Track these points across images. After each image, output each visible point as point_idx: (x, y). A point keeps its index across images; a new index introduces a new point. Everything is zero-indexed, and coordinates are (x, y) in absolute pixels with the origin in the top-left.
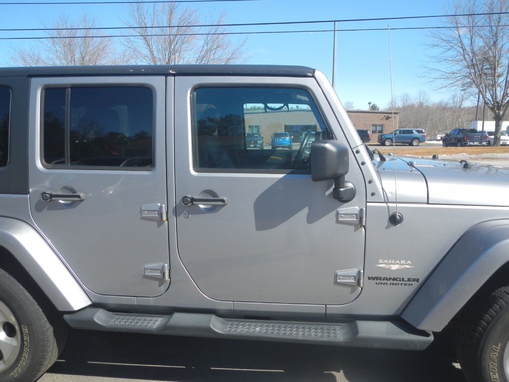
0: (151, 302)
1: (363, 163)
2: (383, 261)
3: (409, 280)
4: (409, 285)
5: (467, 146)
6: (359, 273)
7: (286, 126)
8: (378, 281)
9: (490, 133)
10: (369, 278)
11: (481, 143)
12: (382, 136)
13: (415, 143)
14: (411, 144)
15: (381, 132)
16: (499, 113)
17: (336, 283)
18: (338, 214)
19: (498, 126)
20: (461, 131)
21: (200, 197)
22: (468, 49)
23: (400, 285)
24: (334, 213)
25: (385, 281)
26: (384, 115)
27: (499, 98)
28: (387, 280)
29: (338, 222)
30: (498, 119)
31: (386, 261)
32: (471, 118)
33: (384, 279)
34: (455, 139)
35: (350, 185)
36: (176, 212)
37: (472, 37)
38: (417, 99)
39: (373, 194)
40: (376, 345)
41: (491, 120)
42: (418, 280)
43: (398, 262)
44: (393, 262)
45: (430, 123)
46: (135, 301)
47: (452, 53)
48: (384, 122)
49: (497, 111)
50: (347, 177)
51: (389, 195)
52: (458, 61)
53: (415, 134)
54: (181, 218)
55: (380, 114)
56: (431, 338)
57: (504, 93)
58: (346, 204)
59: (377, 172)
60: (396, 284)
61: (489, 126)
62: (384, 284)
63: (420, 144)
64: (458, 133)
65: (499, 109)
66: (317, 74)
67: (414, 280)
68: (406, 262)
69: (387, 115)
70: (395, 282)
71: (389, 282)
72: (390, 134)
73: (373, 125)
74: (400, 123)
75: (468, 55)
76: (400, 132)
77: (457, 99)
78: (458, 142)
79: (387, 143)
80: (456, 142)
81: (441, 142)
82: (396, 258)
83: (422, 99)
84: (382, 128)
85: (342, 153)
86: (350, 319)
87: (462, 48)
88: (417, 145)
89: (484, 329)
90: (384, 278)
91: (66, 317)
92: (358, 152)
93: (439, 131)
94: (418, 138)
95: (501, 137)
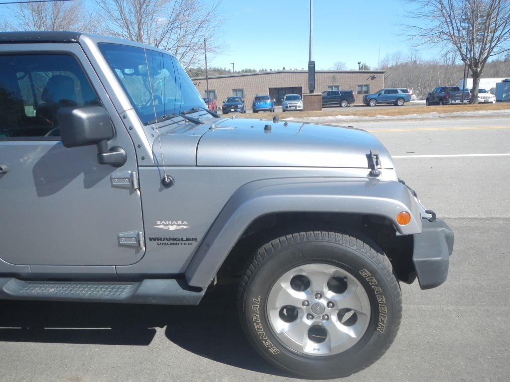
1: (131, 128)
2: (161, 222)
3: (187, 239)
4: (189, 244)
5: (449, 104)
6: (139, 235)
7: (270, 89)
8: (159, 242)
10: (151, 239)
11: (462, 101)
12: (366, 96)
13: (400, 103)
14: (396, 104)
15: (367, 92)
16: (477, 70)
17: (120, 244)
18: (111, 179)
19: (475, 84)
20: (443, 89)
23: (180, 244)
24: (108, 177)
25: (166, 242)
26: (369, 75)
27: (477, 54)
28: (167, 240)
29: (113, 186)
30: (476, 76)
31: (163, 222)
33: (164, 240)
34: (437, 97)
39: (143, 158)
40: (153, 301)
41: (470, 78)
42: (196, 240)
43: (174, 222)
44: (170, 223)
45: (421, 82)
47: (430, 8)
48: (369, 82)
49: (475, 69)
52: (436, 17)
53: (400, 93)
55: (366, 74)
56: (203, 293)
57: (481, 49)
58: (118, 169)
60: (176, 244)
62: (165, 244)
63: (405, 104)
64: (441, 91)
65: (476, 66)
67: (193, 239)
68: (182, 223)
69: (372, 75)
72: (374, 94)
73: (359, 86)
75: (446, 10)
76: (385, 91)
78: (440, 101)
79: (372, 104)
80: (438, 101)
81: (424, 101)
82: (173, 218)
83: (413, 57)
84: (368, 89)
87: (439, 3)
88: (402, 105)
89: (246, 283)
90: (164, 238)
92: (124, 117)
94: (403, 98)
95: (480, 95)
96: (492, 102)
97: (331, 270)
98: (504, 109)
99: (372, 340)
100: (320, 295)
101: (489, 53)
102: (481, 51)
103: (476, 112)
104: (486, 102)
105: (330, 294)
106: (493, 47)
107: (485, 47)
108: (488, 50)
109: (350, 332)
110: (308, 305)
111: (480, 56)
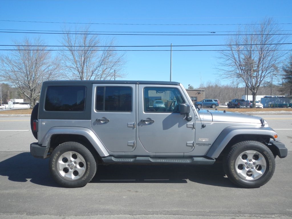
0: (129, 154)
1: (194, 110)
3: (208, 144)
4: (208, 146)
5: (240, 108)
6: (194, 142)
8: (199, 145)
9: (251, 102)
10: (197, 144)
11: (247, 107)
12: (196, 103)
13: (213, 107)
14: (211, 107)
15: (196, 100)
17: (187, 146)
18: (187, 125)
19: (254, 98)
20: (237, 100)
21: (146, 120)
22: (237, 59)
26: (197, 92)
27: (254, 84)
29: (187, 127)
30: (254, 95)
31: (201, 139)
32: (243, 93)
34: (233, 104)
35: (190, 116)
36: (139, 125)
37: (239, 55)
38: (215, 83)
39: (197, 119)
41: (251, 95)
43: (205, 139)
44: (203, 139)
45: (221, 96)
46: (124, 154)
47: (228, 62)
48: (197, 95)
49: (253, 91)
50: (190, 114)
51: (202, 119)
52: (233, 66)
53: (214, 102)
54: (140, 126)
55: (195, 91)
56: (215, 160)
57: (256, 81)
58: (189, 122)
59: (198, 113)
61: (250, 98)
64: (235, 101)
65: (254, 90)
66: (180, 84)
67: (210, 144)
69: (198, 92)
70: (204, 145)
71: (202, 145)
72: (200, 102)
73: (191, 97)
74: (206, 95)
75: (238, 63)
76: (206, 101)
77: (235, 83)
78: (235, 106)
80: (234, 106)
81: (227, 106)
82: (204, 137)
83: (217, 83)
84: (196, 99)
85: (188, 107)
86: (191, 157)
87: (234, 59)
88: (215, 108)
89: (229, 157)
91: (103, 159)
92: (192, 107)
93: (226, 100)
94: (215, 104)
95: (257, 104)
96: (261, 108)
97: (255, 152)
98: (270, 111)
99: (267, 174)
100: (250, 160)
101: (260, 83)
102: (256, 82)
103: (257, 112)
104: (258, 108)
105: (254, 161)
106: (262, 81)
107: (257, 80)
108: (259, 82)
109: (260, 172)
110: (247, 164)
111: (255, 85)
